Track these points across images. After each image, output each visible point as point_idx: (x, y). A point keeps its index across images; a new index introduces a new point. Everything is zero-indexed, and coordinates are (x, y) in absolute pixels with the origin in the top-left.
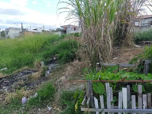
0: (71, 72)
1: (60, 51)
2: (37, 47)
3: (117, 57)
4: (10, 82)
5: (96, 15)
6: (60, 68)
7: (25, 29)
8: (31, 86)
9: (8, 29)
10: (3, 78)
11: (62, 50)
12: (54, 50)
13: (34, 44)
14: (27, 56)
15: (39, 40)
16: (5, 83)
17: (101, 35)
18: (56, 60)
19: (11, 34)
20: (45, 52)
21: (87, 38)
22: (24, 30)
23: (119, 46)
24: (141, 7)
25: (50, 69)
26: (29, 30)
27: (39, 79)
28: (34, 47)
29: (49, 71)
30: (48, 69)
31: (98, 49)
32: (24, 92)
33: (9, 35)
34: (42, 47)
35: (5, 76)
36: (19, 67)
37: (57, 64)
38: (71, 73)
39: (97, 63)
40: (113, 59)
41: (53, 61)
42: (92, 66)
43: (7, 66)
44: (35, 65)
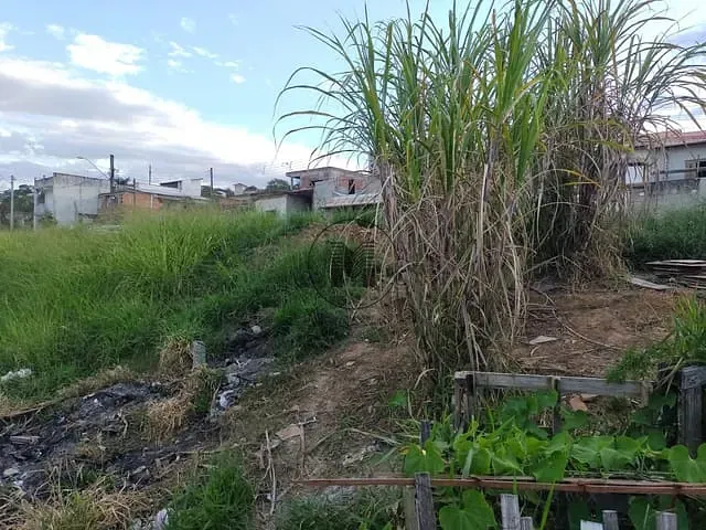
0: (329, 402)
1: (282, 295)
2: (176, 269)
3: (548, 333)
4: (40, 441)
5: (451, 147)
6: (281, 380)
7: (124, 183)
8: (138, 470)
9: (46, 179)
10: (7, 419)
11: (292, 289)
12: (253, 287)
13: (161, 258)
14: (129, 315)
15: (188, 238)
16: (17, 447)
17: (470, 232)
18: (264, 336)
19: (62, 201)
20: (213, 298)
21: (406, 246)
22: (121, 187)
23: (557, 279)
24: (650, 106)
25: (231, 385)
26: (141, 187)
27: (179, 432)
28: (162, 272)
29: (225, 393)
30: (222, 383)
31: (462, 299)
32: (104, 499)
33: (51, 209)
34: (201, 272)
35: (18, 413)
36: (88, 365)
37: (266, 360)
38: (330, 406)
39: (458, 375)
40: (531, 342)
41: (245, 341)
42: (432, 378)
43: (32, 361)
44: (162, 360)
